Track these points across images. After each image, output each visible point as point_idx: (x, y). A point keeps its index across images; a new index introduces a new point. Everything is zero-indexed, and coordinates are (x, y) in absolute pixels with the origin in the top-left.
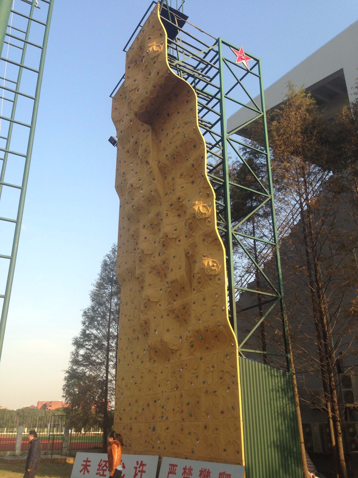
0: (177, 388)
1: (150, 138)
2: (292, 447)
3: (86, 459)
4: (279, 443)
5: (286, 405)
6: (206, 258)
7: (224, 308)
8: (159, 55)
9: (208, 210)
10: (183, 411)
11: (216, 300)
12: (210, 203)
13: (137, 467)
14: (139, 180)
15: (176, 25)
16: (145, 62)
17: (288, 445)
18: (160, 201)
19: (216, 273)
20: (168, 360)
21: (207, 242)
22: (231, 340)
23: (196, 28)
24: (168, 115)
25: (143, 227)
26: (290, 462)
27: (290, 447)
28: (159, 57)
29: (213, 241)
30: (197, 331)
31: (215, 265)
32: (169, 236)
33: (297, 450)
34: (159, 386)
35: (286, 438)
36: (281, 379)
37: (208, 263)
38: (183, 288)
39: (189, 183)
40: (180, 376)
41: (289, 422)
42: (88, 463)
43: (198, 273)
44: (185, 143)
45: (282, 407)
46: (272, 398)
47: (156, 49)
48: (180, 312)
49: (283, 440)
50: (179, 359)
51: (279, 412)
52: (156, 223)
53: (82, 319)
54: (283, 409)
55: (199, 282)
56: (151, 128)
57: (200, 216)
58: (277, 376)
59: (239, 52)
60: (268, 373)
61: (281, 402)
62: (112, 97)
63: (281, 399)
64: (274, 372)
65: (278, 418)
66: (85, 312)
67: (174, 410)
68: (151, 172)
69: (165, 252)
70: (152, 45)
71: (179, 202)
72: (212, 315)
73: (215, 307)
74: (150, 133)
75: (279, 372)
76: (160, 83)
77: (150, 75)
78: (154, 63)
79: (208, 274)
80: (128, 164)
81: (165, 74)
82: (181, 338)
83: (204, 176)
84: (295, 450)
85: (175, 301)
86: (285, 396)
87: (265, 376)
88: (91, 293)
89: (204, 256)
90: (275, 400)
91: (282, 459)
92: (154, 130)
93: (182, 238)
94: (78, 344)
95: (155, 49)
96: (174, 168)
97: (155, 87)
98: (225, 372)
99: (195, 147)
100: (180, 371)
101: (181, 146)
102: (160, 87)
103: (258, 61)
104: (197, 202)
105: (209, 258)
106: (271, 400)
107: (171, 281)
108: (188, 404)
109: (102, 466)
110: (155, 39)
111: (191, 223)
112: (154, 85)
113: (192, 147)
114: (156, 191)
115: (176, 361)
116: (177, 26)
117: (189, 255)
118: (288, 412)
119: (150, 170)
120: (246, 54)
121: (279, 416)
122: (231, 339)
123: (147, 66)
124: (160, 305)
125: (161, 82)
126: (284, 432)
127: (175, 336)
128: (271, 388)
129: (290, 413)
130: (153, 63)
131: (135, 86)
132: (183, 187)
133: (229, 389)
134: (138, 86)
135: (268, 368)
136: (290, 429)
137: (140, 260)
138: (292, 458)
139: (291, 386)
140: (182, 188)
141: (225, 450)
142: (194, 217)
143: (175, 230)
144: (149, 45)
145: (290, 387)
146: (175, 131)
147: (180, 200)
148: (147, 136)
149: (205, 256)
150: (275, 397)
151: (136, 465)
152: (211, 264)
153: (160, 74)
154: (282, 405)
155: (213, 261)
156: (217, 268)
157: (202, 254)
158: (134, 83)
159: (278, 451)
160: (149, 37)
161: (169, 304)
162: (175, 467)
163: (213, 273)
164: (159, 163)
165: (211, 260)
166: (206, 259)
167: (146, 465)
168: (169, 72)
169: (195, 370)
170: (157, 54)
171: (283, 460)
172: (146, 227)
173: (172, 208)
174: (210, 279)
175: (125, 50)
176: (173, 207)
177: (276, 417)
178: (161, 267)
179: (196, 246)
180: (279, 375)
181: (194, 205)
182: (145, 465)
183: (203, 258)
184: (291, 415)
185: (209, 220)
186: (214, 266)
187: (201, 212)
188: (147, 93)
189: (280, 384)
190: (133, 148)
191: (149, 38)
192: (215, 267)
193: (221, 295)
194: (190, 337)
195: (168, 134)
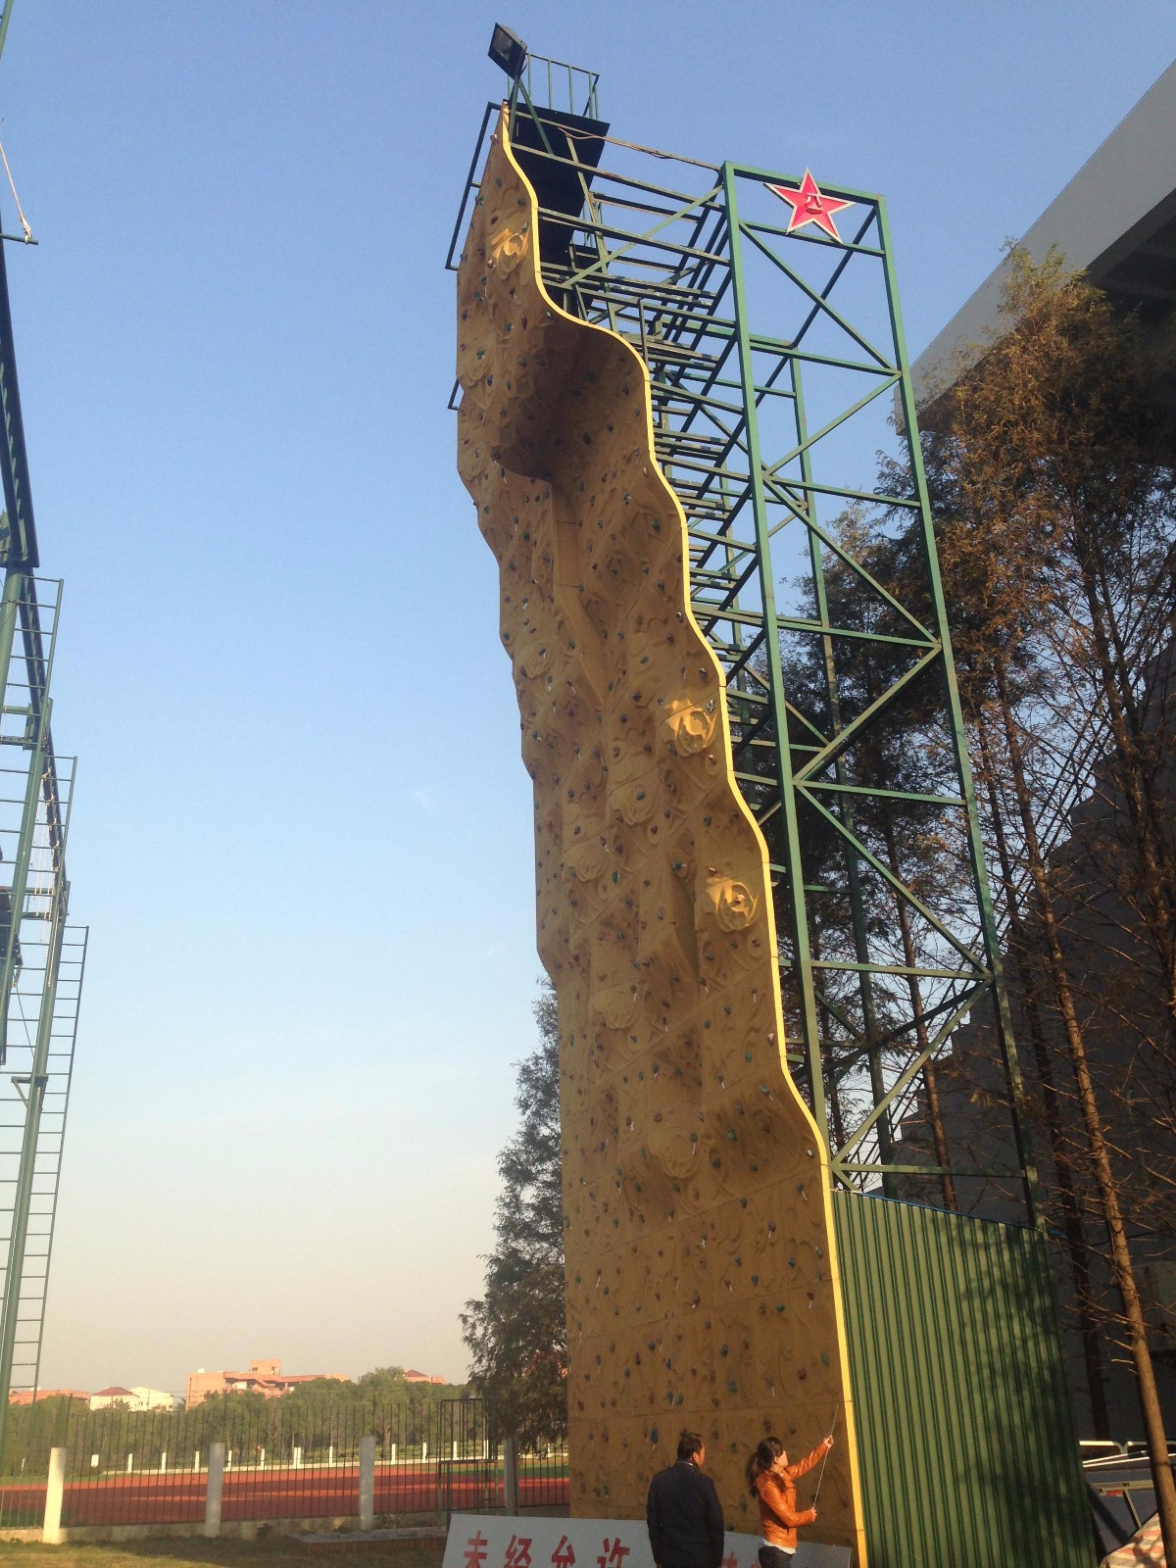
0: (697, 1302)
1: (550, 518)
2: (1050, 1479)
3: (474, 1536)
4: (998, 1470)
5: (1024, 1341)
6: (717, 880)
7: (771, 1035)
8: (519, 266)
9: (706, 725)
10: (714, 1377)
11: (753, 1010)
12: (712, 701)
13: (605, 1558)
14: (541, 653)
15: (571, 159)
16: (490, 296)
17: (1037, 1475)
18: (597, 711)
19: (747, 925)
20: (672, 1216)
21: (718, 827)
22: (806, 1139)
23: (643, 151)
24: (588, 440)
25: (570, 798)
26: (1044, 1534)
27: (1044, 1482)
28: (521, 274)
29: (731, 821)
30: (719, 1117)
31: (741, 897)
32: (626, 820)
33: (1069, 1489)
34: (658, 1297)
35: (1028, 1453)
36: (999, 1253)
37: (723, 894)
38: (677, 980)
39: (661, 643)
40: (701, 1262)
41: (1038, 1398)
42: (482, 1549)
43: (702, 931)
44: (633, 521)
45: (1008, 1350)
46: (966, 1318)
47: (510, 250)
48: (682, 1057)
49: (1015, 1461)
50: (696, 1208)
51: (998, 1365)
52: (597, 781)
53: (514, 1090)
54: (1014, 1353)
55: (708, 958)
56: (550, 485)
57: (686, 747)
58: (987, 1247)
59: (801, 191)
60: (950, 1240)
61: (1005, 1333)
62: (455, 409)
63: (1003, 1323)
64: (973, 1232)
65: (994, 1387)
66: (526, 1070)
67: (694, 1372)
68: (561, 623)
69: (627, 869)
70: (501, 241)
71: (639, 707)
72: (748, 1060)
73: (753, 1036)
74: (549, 504)
75: (991, 1229)
76: (534, 351)
77: (509, 330)
78: (512, 292)
79: (727, 931)
80: (517, 607)
81: (542, 321)
82: (694, 1139)
83: (683, 619)
84: (1063, 1489)
85: (665, 1022)
86: (1019, 1308)
87: (939, 1250)
88: (537, 1009)
89: (712, 874)
90: (979, 1327)
91: (1011, 1521)
92: (558, 489)
93: (660, 820)
94: (517, 1172)
95: (508, 253)
96: (623, 603)
97: (524, 365)
98: (798, 1241)
99: (657, 528)
100: (699, 1247)
101: (623, 532)
102: (538, 363)
103: (874, 203)
104: (675, 705)
105: (725, 878)
106: (962, 1325)
107: (644, 962)
108: (725, 1353)
109: (516, 1557)
110: (507, 218)
111: (669, 772)
112: (520, 359)
113: (652, 531)
114: (581, 680)
115: (688, 1216)
116: (575, 162)
117: (682, 874)
118: (1033, 1364)
119: (558, 618)
120: (824, 191)
121: (999, 1380)
122: (806, 1135)
123: (495, 306)
124: (634, 1039)
125: (538, 348)
126: (1019, 1433)
127: (678, 1136)
128: (962, 1287)
129: (1040, 1369)
130: (509, 295)
131: (482, 369)
132: (647, 659)
133: (812, 1299)
134: (489, 371)
135: (947, 1223)
136: (1041, 1421)
137: (572, 903)
138: (1055, 1518)
139: (1043, 1275)
140: (644, 661)
142: (674, 752)
143: (641, 797)
144: (494, 242)
145: (1038, 1278)
146: (608, 487)
147: (642, 703)
148: (544, 513)
149: (715, 873)
150: (978, 1316)
151: (601, 1552)
152: (729, 898)
153: (530, 325)
154: (1006, 1338)
155: (736, 888)
156: (747, 909)
157: (706, 868)
158: (478, 362)
159: (996, 1496)
160: (493, 216)
161: (653, 1033)
163: (738, 925)
164: (582, 590)
165: (731, 883)
166: (716, 883)
167: (628, 1549)
168: (549, 314)
169: (734, 1240)
170: (513, 266)
171: (1018, 1525)
172: (576, 798)
173: (629, 730)
174: (735, 946)
175: (452, 264)
176: (629, 724)
177: (987, 1383)
178: (624, 919)
179: (693, 844)
180: (992, 1240)
181: (669, 713)
182: (626, 1551)
183: (710, 880)
184: (1047, 1375)
185: (711, 756)
186: (738, 903)
187: (688, 733)
188: (509, 388)
189: (996, 1272)
190: (523, 555)
191: (494, 220)
192: (742, 904)
193: (764, 995)
194: (708, 1137)
195: (594, 497)
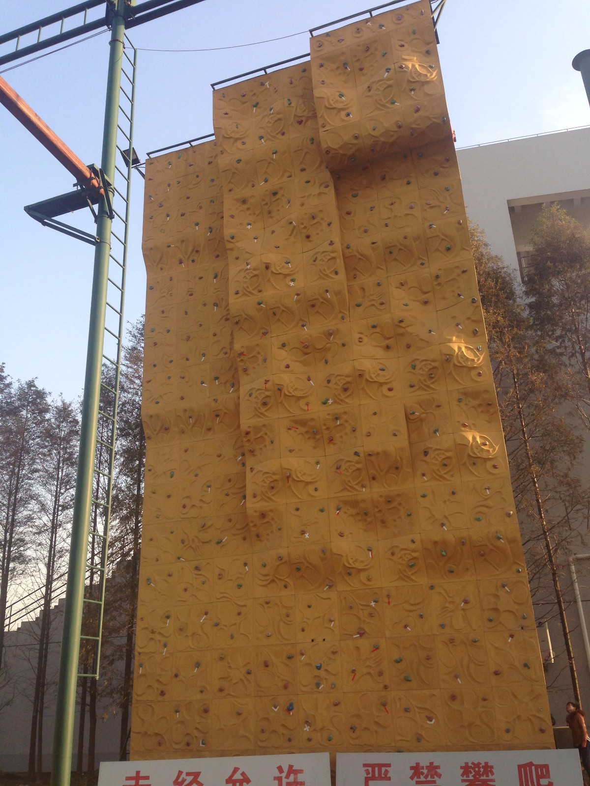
0: (362, 634)
6: (469, 430)
7: (511, 513)
9: (476, 356)
10: (382, 674)
11: (486, 497)
12: (480, 346)
13: (281, 777)
14: (287, 262)
18: (342, 312)
22: (516, 563)
24: (383, 178)
25: (281, 346)
30: (435, 543)
31: (487, 443)
32: (367, 377)
34: (302, 630)
37: (474, 438)
38: (397, 468)
39: (418, 301)
40: (369, 614)
42: (144, 782)
48: (376, 507)
50: (366, 585)
52: (318, 346)
55: (444, 464)
57: (460, 362)
67: (353, 671)
68: (334, 258)
69: (346, 400)
70: (412, 61)
71: (399, 326)
72: (478, 520)
73: (485, 510)
76: (414, 126)
77: (393, 103)
78: (411, 90)
81: (436, 118)
82: (370, 549)
83: (476, 302)
85: (365, 486)
89: (464, 426)
93: (400, 386)
95: (418, 70)
98: (500, 610)
99: (448, 249)
100: (367, 606)
102: (411, 132)
104: (453, 338)
105: (472, 431)
107: (366, 453)
108: (398, 661)
110: (412, 51)
111: (435, 368)
113: (441, 248)
114: (339, 293)
115: (354, 589)
117: (414, 417)
119: (332, 254)
122: (518, 561)
123: (390, 86)
124: (316, 489)
127: (358, 546)
130: (407, 89)
131: (343, 105)
132: (408, 305)
133: (512, 638)
134: (348, 109)
140: (405, 305)
141: (508, 731)
142: (448, 361)
143: (382, 370)
144: (405, 57)
146: (399, 210)
147: (402, 324)
148: (321, 194)
149: (466, 426)
151: (277, 774)
152: (479, 440)
153: (422, 113)
155: (481, 437)
156: (492, 449)
157: (458, 422)
158: (339, 99)
161: (345, 490)
162: (383, 769)
163: (485, 455)
164: (348, 248)
165: (479, 434)
167: (303, 771)
168: (445, 119)
169: (415, 605)
170: (422, 79)
172: (288, 348)
173: (377, 333)
174: (473, 463)
176: (378, 330)
178: (325, 425)
179: (438, 406)
181: (450, 341)
182: (300, 771)
183: (461, 428)
185: (480, 372)
186: (485, 445)
187: (464, 356)
188: (374, 130)
190: (263, 200)
191: (402, 46)
192: (488, 446)
194: (414, 551)
195: (374, 207)
